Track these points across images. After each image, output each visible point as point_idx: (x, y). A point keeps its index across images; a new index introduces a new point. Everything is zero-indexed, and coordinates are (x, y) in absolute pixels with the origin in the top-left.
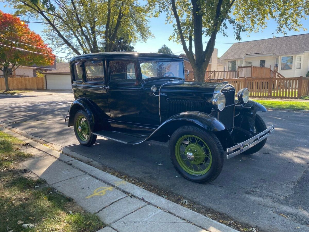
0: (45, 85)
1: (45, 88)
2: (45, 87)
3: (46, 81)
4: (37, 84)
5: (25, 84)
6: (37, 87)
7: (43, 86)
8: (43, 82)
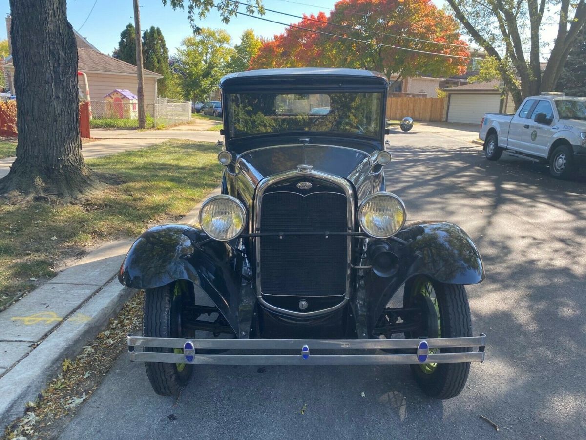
0: (445, 112)
1: (444, 119)
2: (444, 116)
3: (448, 106)
4: (431, 110)
5: (413, 110)
6: (431, 116)
7: (441, 114)
8: (442, 108)
